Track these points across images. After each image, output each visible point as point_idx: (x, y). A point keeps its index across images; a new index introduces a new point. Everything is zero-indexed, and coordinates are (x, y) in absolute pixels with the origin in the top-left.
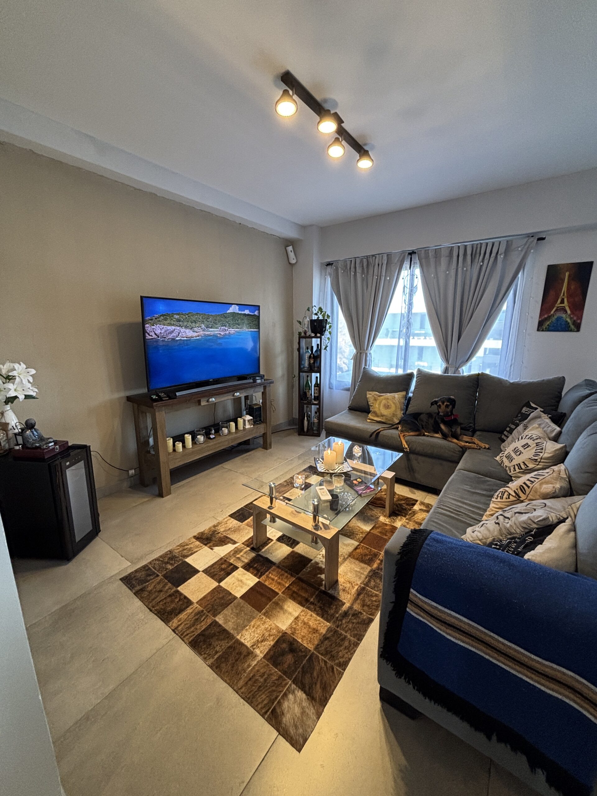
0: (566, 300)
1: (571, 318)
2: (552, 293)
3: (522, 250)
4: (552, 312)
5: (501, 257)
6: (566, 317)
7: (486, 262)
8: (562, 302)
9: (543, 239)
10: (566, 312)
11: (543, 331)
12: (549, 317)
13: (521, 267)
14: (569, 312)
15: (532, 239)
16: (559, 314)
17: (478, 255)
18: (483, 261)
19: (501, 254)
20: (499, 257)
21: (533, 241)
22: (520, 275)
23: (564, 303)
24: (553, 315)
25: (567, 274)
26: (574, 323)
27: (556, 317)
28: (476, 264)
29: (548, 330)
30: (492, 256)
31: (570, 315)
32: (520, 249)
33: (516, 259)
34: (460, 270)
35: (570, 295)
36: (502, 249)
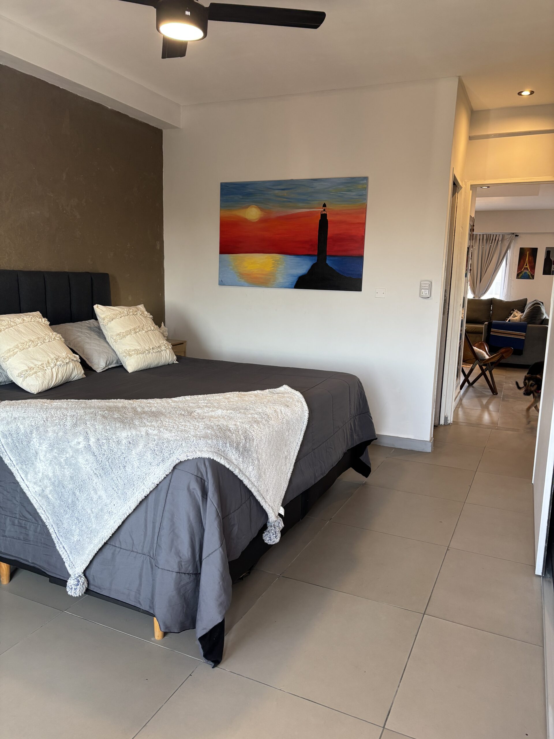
0: (528, 264)
1: (530, 273)
2: (522, 261)
3: (509, 240)
4: (522, 270)
5: (500, 242)
6: (528, 272)
7: (493, 244)
8: (526, 265)
9: (518, 236)
10: (528, 270)
11: (519, 278)
12: (521, 272)
13: (508, 247)
14: (529, 270)
15: (513, 235)
16: (526, 271)
17: (489, 240)
18: (492, 243)
19: (500, 241)
20: (499, 242)
21: (513, 236)
22: (508, 251)
23: (527, 266)
24: (523, 271)
25: (528, 252)
26: (531, 275)
27: (524, 272)
28: (488, 245)
29: (521, 278)
30: (496, 241)
31: (530, 272)
32: (508, 240)
33: (506, 243)
34: (480, 247)
35: (529, 263)
36: (500, 239)
